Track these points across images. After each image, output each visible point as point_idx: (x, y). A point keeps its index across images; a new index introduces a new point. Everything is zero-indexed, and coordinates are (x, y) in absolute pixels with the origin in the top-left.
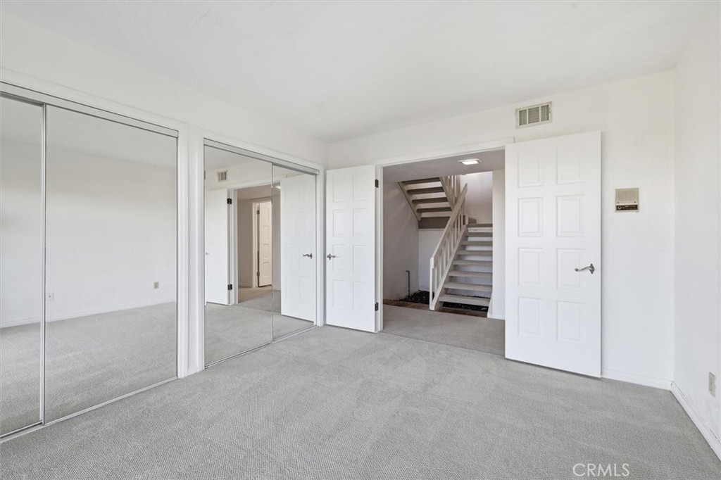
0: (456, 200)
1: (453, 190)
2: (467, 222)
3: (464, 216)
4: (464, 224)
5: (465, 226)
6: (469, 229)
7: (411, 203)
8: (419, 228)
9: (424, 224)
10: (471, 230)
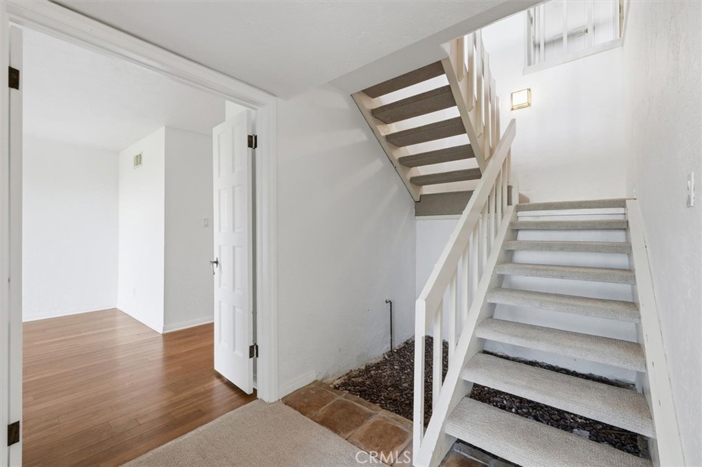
0: (492, 151)
1: (486, 128)
2: (515, 201)
3: (509, 188)
4: (509, 203)
5: (512, 208)
6: (519, 214)
7: (397, 164)
8: (417, 215)
9: (425, 206)
10: (526, 216)
